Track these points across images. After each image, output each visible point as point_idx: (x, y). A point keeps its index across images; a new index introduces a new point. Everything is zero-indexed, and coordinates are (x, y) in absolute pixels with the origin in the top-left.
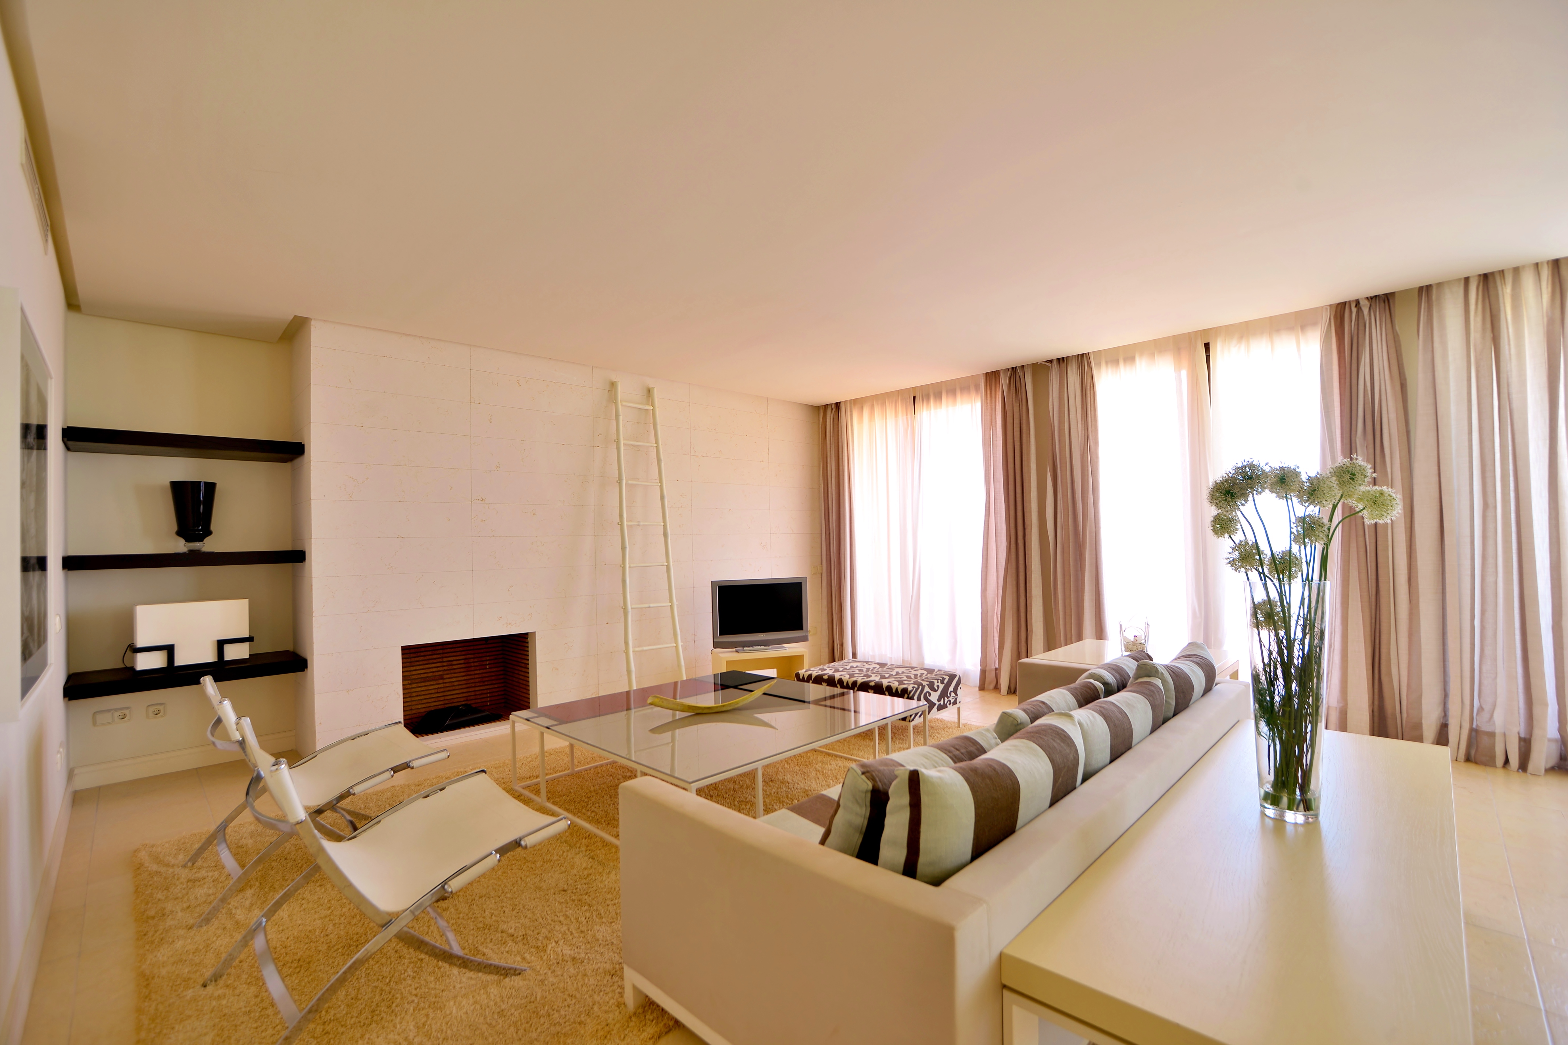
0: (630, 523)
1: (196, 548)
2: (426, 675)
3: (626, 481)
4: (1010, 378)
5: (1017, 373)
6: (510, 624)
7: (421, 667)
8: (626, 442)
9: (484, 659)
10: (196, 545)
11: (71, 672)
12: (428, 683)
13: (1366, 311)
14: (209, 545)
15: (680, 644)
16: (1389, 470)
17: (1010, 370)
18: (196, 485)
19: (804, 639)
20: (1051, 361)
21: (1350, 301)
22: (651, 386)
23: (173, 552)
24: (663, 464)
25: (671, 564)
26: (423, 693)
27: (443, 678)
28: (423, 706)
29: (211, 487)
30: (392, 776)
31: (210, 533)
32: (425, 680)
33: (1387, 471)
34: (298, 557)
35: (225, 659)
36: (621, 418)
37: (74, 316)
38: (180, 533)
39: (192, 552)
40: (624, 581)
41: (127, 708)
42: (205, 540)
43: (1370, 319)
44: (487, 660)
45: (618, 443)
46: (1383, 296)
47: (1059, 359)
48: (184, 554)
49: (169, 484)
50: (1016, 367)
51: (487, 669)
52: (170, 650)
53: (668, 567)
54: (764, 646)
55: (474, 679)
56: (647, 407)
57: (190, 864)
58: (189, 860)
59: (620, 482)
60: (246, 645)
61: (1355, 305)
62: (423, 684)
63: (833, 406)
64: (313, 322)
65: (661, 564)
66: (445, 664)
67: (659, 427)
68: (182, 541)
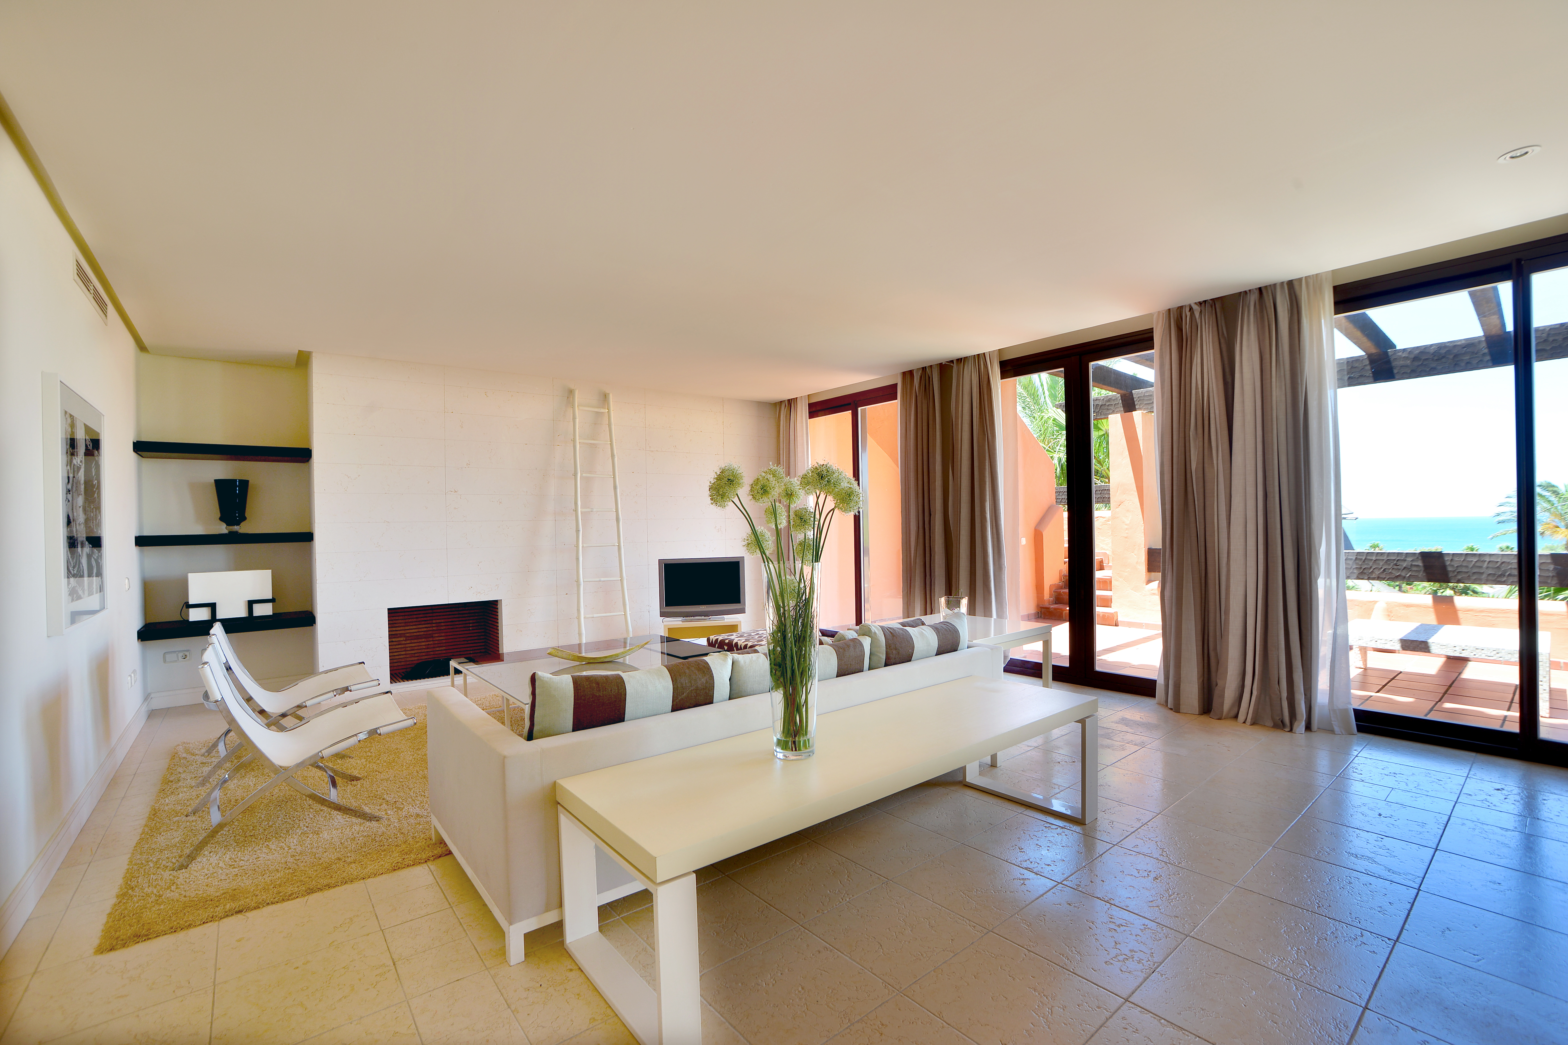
0: (584, 510)
1: (235, 530)
2: (418, 634)
3: (581, 474)
4: (921, 378)
5: (927, 373)
6: (479, 592)
7: (414, 627)
8: (582, 441)
9: (468, 622)
10: (235, 528)
11: (147, 622)
12: (420, 640)
13: (1197, 315)
14: (244, 528)
15: (628, 612)
16: (1215, 462)
17: (921, 370)
18: (233, 481)
19: (743, 611)
20: (952, 361)
21: (1185, 305)
22: (607, 392)
23: (218, 533)
24: (616, 459)
25: (622, 544)
26: (416, 648)
27: (433, 637)
28: (416, 658)
29: (245, 484)
30: (335, 696)
31: (245, 519)
32: (417, 637)
33: (1213, 463)
34: (308, 537)
35: (254, 615)
36: (577, 420)
37: (144, 355)
38: (222, 519)
39: (232, 533)
40: (578, 559)
41: (188, 651)
42: (241, 524)
43: (1201, 322)
44: (470, 623)
45: (574, 441)
46: (1211, 301)
47: (958, 360)
48: (226, 534)
49: (214, 481)
50: (926, 367)
51: (470, 630)
52: (213, 606)
53: (619, 547)
54: (704, 616)
55: (460, 638)
56: (602, 410)
57: (206, 754)
58: (206, 752)
59: (575, 475)
60: (270, 605)
61: (1188, 310)
62: (416, 641)
63: (786, 402)
64: (314, 354)
65: (612, 544)
66: (434, 625)
67: (613, 427)
68: (224, 525)
